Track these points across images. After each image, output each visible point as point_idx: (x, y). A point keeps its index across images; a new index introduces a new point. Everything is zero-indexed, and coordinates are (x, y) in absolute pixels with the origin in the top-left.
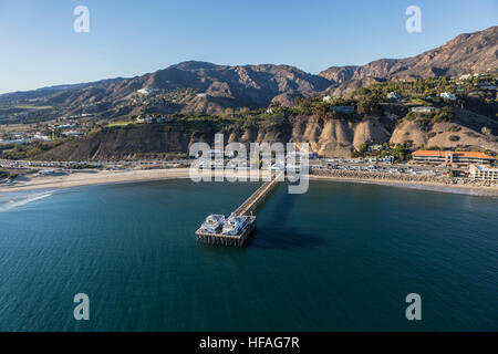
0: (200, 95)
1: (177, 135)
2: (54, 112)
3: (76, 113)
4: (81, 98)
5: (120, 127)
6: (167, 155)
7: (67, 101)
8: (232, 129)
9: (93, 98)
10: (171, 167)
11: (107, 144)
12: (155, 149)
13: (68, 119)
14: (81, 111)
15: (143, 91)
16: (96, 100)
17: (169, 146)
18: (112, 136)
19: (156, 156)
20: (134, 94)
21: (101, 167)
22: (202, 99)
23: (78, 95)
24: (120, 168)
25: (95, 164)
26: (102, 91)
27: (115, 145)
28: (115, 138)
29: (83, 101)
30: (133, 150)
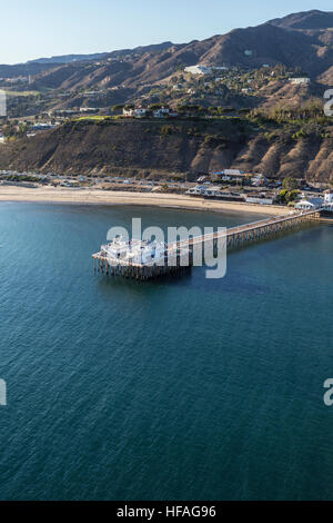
0: (296, 81)
1: (178, 141)
2: (38, 102)
3: (71, 105)
4: (88, 79)
5: (91, 123)
6: (154, 172)
7: (65, 84)
8: (275, 137)
9: (107, 80)
10: (150, 191)
11: (68, 149)
12: (137, 161)
13: (55, 114)
14: (79, 103)
15: (194, 70)
16: (110, 85)
17: (161, 159)
18: (77, 135)
19: (134, 173)
20: (178, 74)
21: (45, 182)
22: (299, 88)
23: (84, 73)
24: (72, 185)
25: (40, 176)
26: (127, 66)
27: (78, 151)
28: (81, 139)
29: (89, 86)
30: (102, 160)
